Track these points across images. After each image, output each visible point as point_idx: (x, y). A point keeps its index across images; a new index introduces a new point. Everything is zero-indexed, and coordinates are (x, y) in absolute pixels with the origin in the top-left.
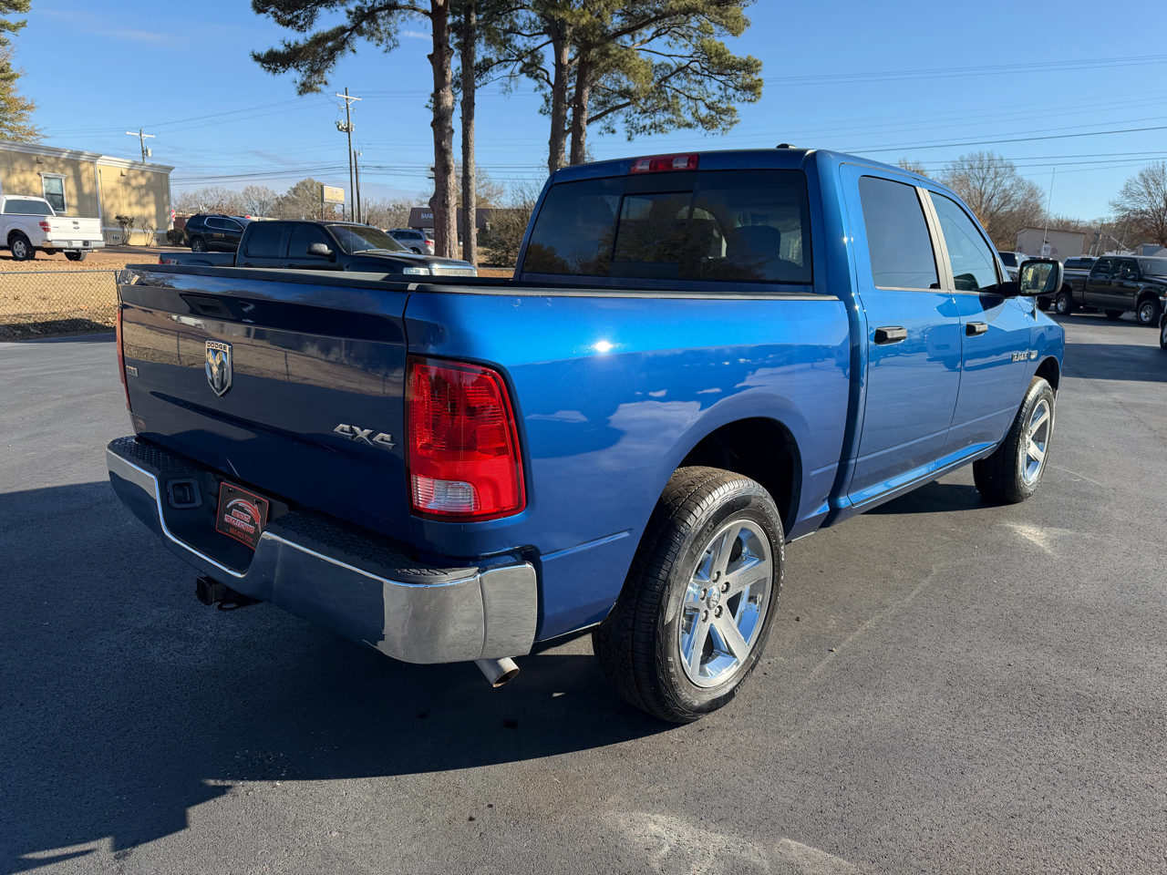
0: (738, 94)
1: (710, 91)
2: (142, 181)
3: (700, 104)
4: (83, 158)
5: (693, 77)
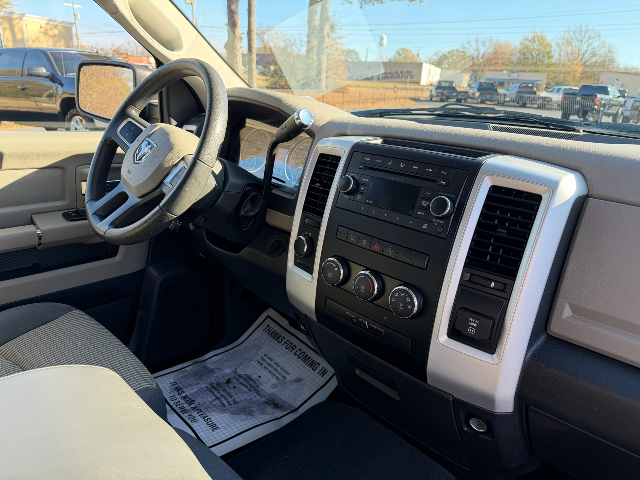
2: (56, 32)
4: (15, 16)
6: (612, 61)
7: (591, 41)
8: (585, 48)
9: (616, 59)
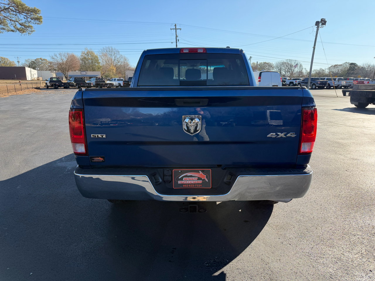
0: (32, 21)
1: (20, 18)
3: (16, 23)
5: (11, 12)
6: (128, 65)
7: (115, 55)
8: (113, 58)
9: (129, 64)
